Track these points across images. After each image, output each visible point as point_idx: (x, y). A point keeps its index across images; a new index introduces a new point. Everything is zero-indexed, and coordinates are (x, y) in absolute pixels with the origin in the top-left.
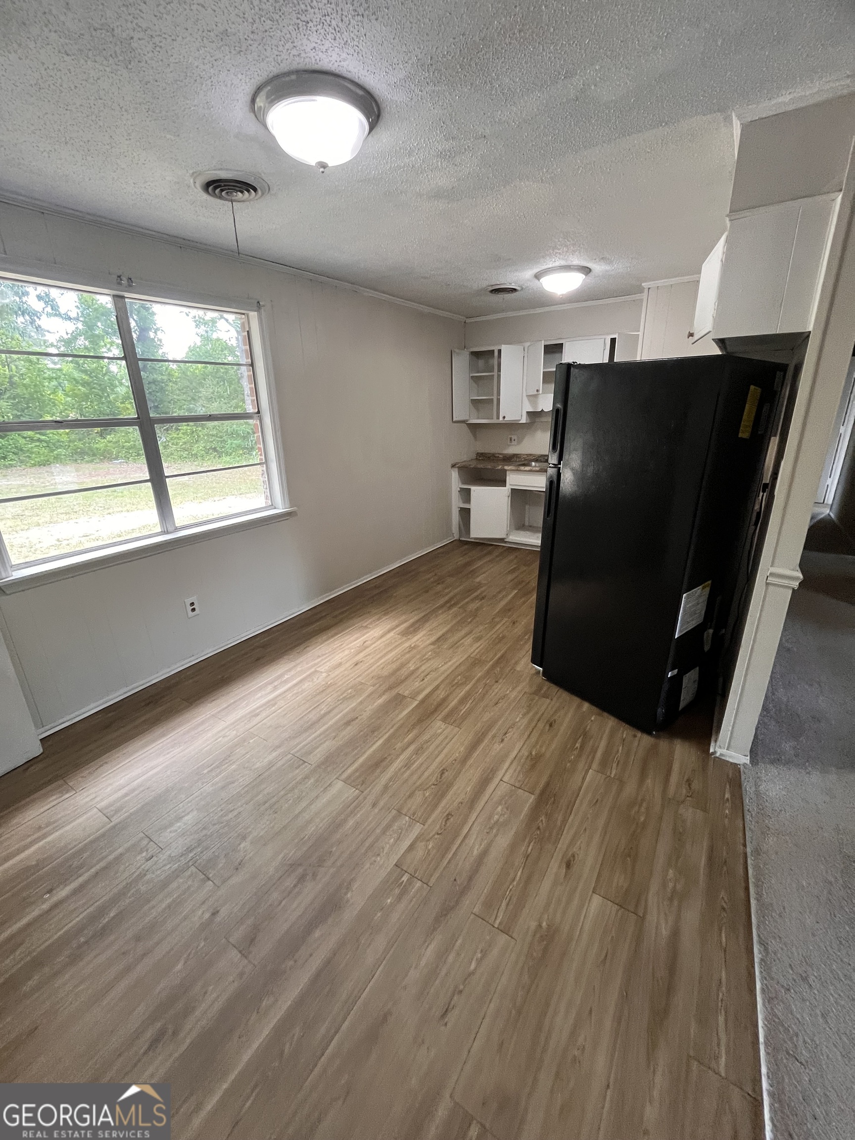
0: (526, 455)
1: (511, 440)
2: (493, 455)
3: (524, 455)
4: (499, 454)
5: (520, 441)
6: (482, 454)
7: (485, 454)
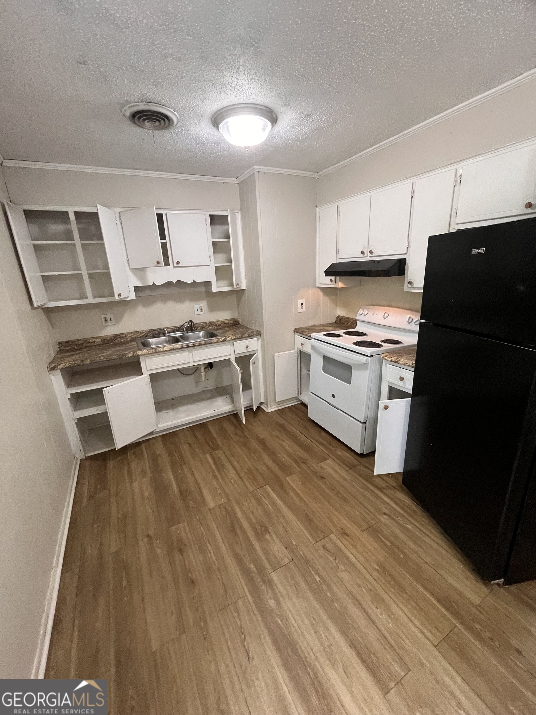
0: (131, 333)
1: (106, 320)
2: (86, 341)
3: (128, 333)
4: (93, 338)
5: (118, 320)
6: (67, 342)
7: (72, 341)
